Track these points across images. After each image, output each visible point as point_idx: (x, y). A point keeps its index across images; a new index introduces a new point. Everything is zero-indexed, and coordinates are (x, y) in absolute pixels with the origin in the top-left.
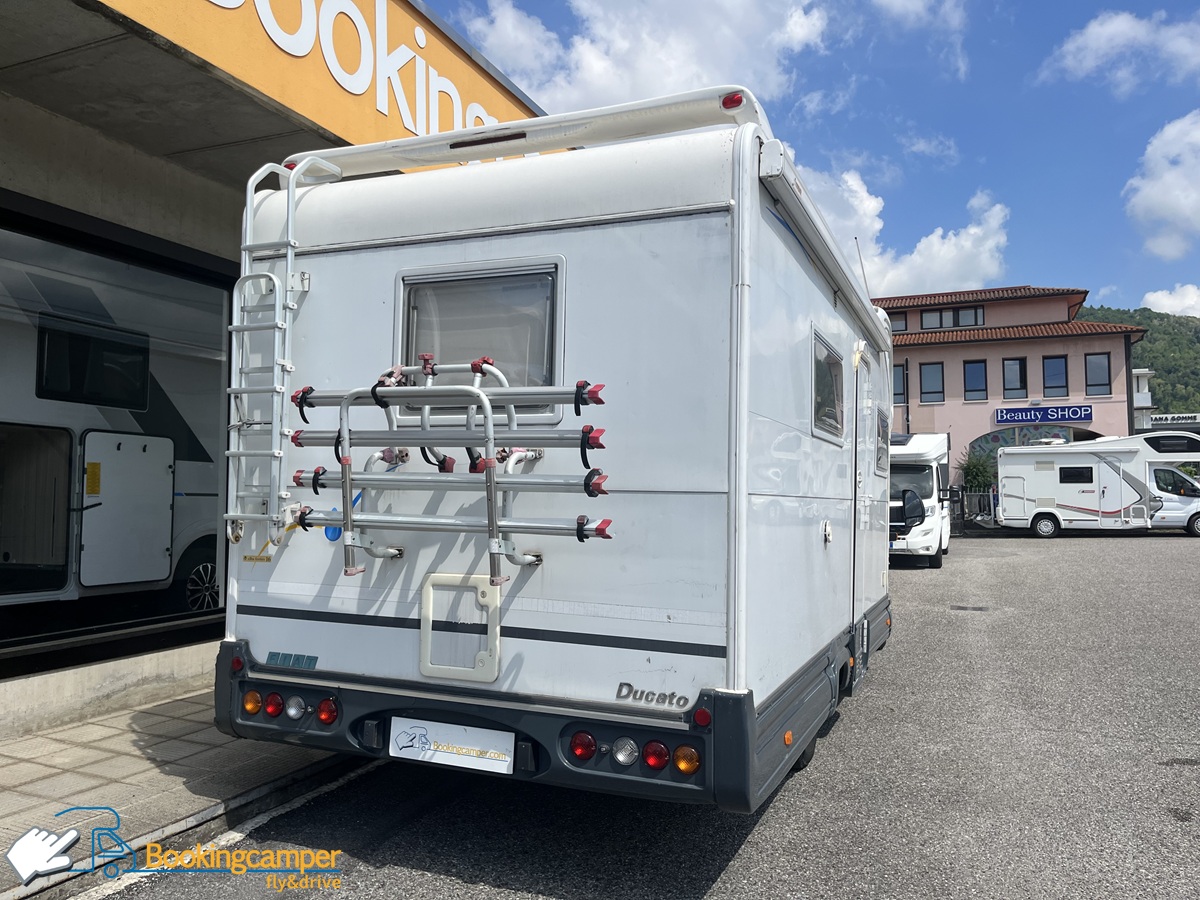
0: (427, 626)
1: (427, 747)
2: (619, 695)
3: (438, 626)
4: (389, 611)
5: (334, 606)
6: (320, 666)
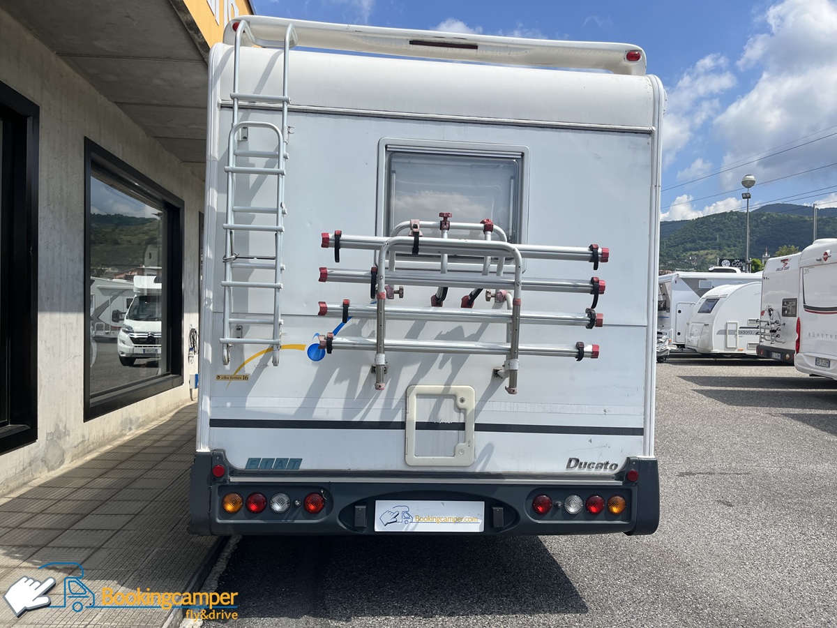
0: (411, 427)
1: (409, 520)
2: (568, 466)
3: (420, 426)
4: (374, 416)
5: (319, 415)
6: (304, 466)
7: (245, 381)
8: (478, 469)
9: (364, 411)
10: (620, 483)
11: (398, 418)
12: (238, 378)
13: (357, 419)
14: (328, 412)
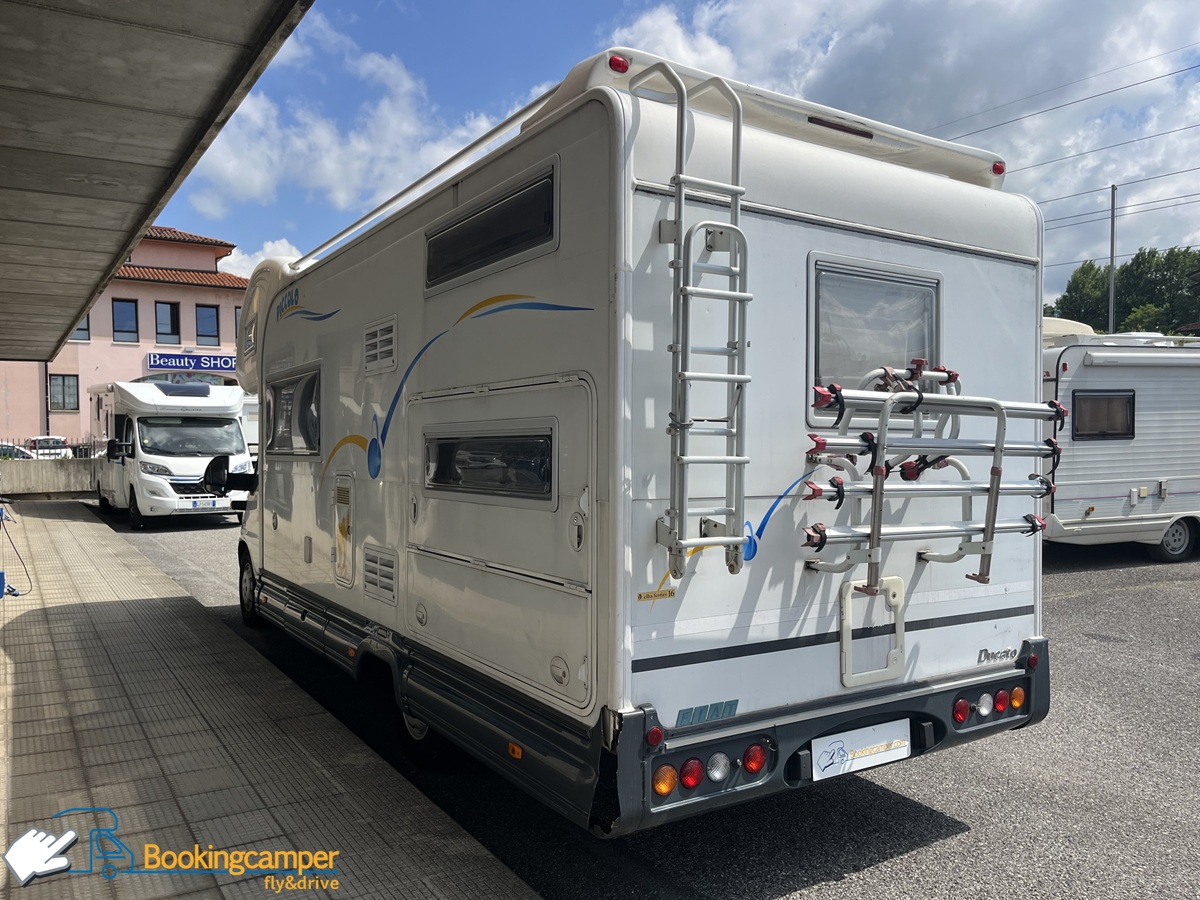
0: (847, 636)
1: (845, 759)
2: (979, 661)
4: (810, 630)
5: (755, 636)
6: (741, 710)
7: (671, 599)
8: (906, 680)
9: (799, 623)
10: (1022, 672)
11: (833, 628)
12: (662, 595)
13: (793, 635)
14: (763, 631)
